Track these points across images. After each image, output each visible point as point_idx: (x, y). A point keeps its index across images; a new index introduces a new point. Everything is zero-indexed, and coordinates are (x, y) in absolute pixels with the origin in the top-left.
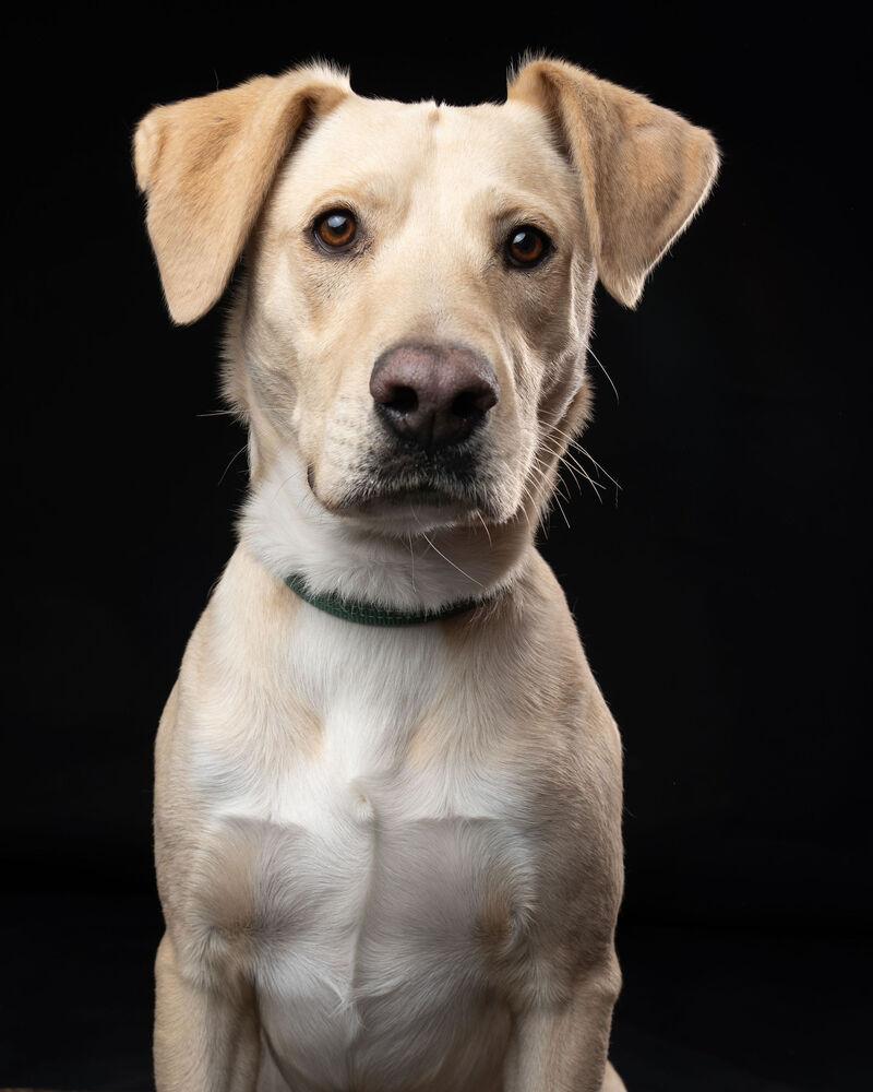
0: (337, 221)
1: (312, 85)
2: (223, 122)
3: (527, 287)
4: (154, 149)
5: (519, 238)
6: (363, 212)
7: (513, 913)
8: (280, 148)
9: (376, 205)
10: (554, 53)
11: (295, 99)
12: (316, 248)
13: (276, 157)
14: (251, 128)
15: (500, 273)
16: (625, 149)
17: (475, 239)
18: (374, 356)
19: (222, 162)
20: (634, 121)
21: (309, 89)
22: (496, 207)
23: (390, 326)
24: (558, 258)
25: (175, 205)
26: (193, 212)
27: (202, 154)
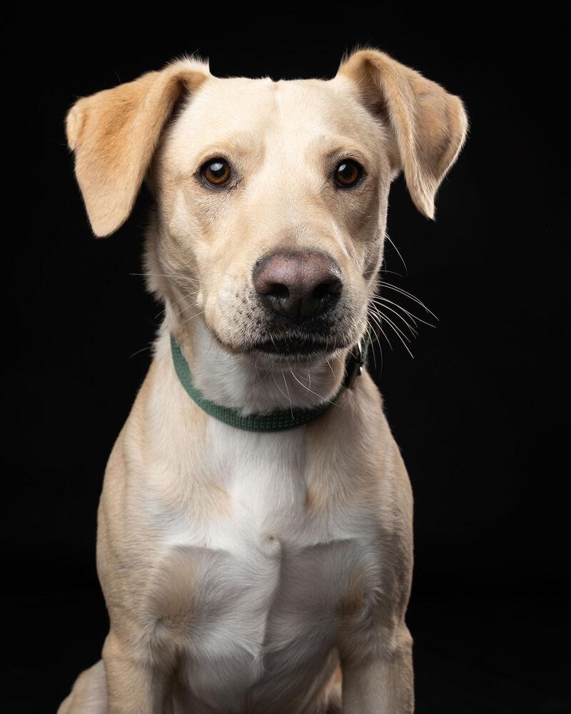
0: (217, 167)
1: (184, 71)
2: (126, 102)
3: (351, 201)
4: (79, 123)
5: (342, 168)
6: (233, 159)
7: (365, 595)
8: (164, 113)
9: (242, 153)
11: (172, 80)
12: (203, 186)
13: (162, 120)
14: (144, 103)
15: (332, 192)
17: (313, 170)
19: (124, 130)
21: (181, 73)
22: (326, 148)
23: (265, 237)
24: (369, 179)
25: (96, 158)
26: (108, 161)
27: (112, 123)
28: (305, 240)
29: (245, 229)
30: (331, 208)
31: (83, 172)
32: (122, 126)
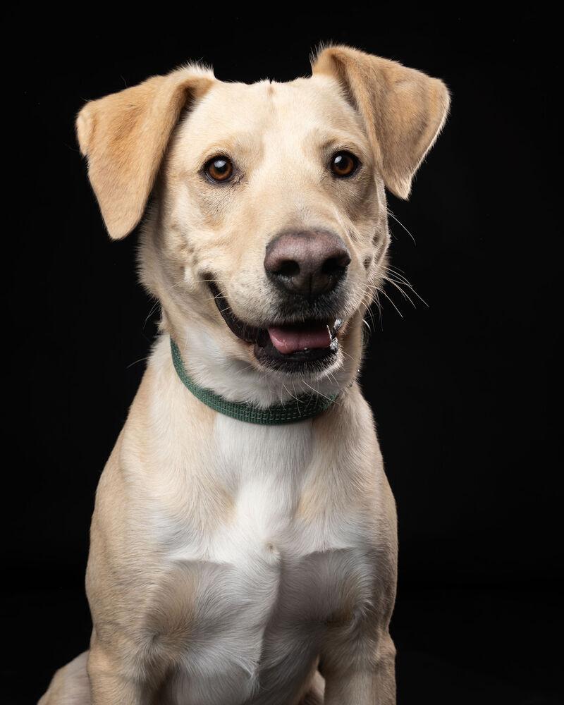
0: (220, 164)
1: (190, 79)
2: (133, 107)
3: (349, 188)
4: (89, 129)
5: (338, 160)
6: (235, 157)
7: (356, 608)
8: (171, 119)
9: (242, 152)
10: (338, 41)
11: (179, 88)
12: (207, 181)
13: (170, 127)
14: (151, 109)
15: (331, 181)
16: (390, 98)
17: (312, 162)
18: (265, 242)
19: (135, 132)
20: (393, 79)
21: (187, 82)
22: (322, 140)
23: (271, 224)
24: (364, 168)
25: (106, 163)
26: (118, 166)
27: (121, 129)
28: (311, 221)
29: (251, 218)
30: (331, 194)
31: (96, 175)
32: (130, 131)
